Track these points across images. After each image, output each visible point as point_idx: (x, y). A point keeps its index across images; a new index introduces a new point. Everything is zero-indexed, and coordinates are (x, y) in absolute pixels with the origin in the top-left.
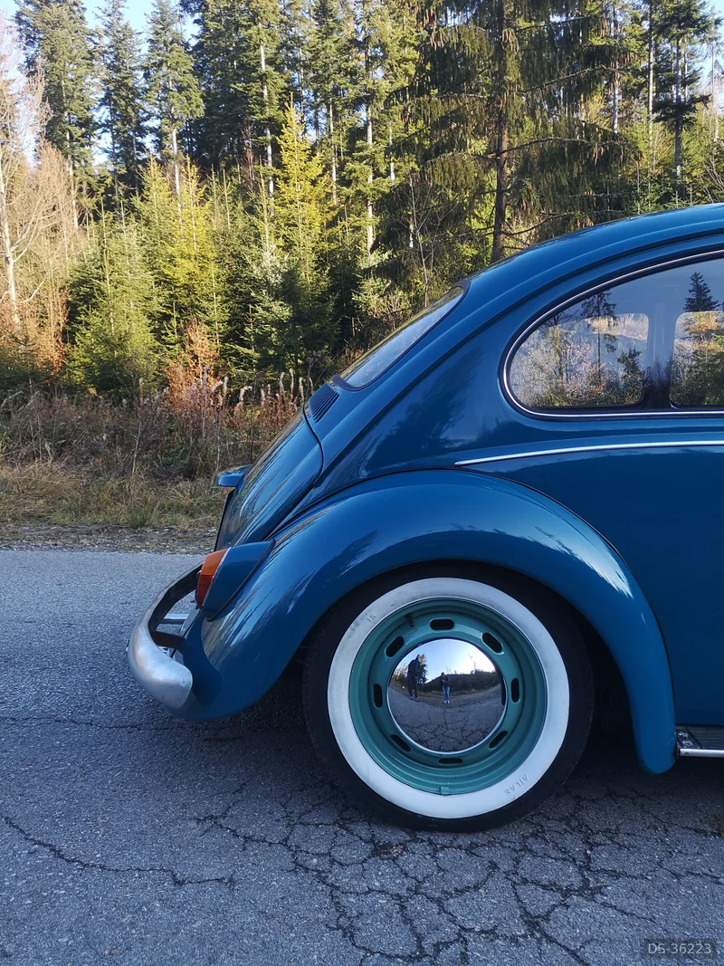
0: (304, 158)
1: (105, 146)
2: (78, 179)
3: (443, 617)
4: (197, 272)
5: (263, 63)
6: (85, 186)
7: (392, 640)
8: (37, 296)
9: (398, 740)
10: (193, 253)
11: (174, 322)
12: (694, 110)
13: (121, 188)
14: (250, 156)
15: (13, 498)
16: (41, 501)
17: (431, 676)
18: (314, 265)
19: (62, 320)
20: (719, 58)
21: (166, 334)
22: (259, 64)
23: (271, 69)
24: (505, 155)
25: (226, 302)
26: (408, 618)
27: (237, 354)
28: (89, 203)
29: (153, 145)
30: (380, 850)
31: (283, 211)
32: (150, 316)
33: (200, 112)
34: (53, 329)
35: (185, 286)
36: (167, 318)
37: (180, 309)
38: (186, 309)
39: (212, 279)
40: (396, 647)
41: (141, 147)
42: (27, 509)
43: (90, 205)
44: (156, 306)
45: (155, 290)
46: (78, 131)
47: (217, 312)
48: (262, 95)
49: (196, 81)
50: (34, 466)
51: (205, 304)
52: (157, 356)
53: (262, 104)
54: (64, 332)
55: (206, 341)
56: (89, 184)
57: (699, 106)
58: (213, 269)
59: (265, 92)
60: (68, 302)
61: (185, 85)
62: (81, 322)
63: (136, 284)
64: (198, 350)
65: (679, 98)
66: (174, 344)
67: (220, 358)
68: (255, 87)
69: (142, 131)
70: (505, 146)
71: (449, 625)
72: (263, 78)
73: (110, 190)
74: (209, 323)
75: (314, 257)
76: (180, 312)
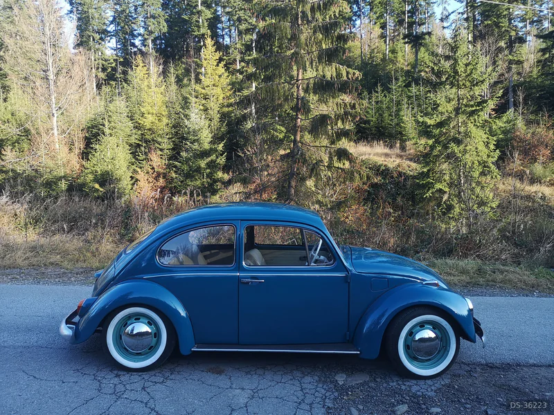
0: (215, 64)
1: (112, 46)
2: (96, 62)
3: (137, 317)
4: (157, 121)
5: (199, 5)
6: (101, 66)
7: (125, 323)
8: (69, 134)
9: (125, 348)
10: (155, 112)
11: (143, 149)
12: (424, 39)
13: (120, 69)
14: (192, 53)
15: (45, 254)
16: (58, 256)
17: (135, 332)
18: (219, 120)
19: (82, 146)
20: (446, 6)
21: (138, 155)
22: (197, 5)
23: (204, 8)
24: (300, 81)
25: (171, 138)
26: (129, 317)
27: (175, 167)
28: (102, 75)
29: (140, 42)
30: (117, 376)
31: (203, 91)
32: (131, 145)
33: (165, 30)
34: (77, 151)
35: (150, 130)
36: (138, 146)
37: (146, 141)
38: (150, 142)
39: (163, 125)
40: (126, 325)
41: (133, 45)
42: (51, 260)
43: (103, 77)
44: (133, 140)
45: (134, 131)
46: (97, 36)
47: (166, 145)
48: (198, 22)
49: (163, 13)
50: (57, 237)
51: (160, 140)
52: (133, 166)
53: (199, 27)
54: (83, 153)
55: (159, 160)
56: (103, 65)
57: (427, 37)
58: (165, 120)
59: (201, 21)
60: (86, 136)
61: (157, 15)
62: (92, 148)
63: (123, 128)
64: (155, 165)
65: (417, 33)
66: (143, 160)
67: (166, 168)
68: (195, 18)
69: (134, 36)
70: (300, 77)
71: (139, 319)
72: (199, 13)
73: (114, 69)
74: (161, 150)
75: (218, 116)
76: (147, 143)
